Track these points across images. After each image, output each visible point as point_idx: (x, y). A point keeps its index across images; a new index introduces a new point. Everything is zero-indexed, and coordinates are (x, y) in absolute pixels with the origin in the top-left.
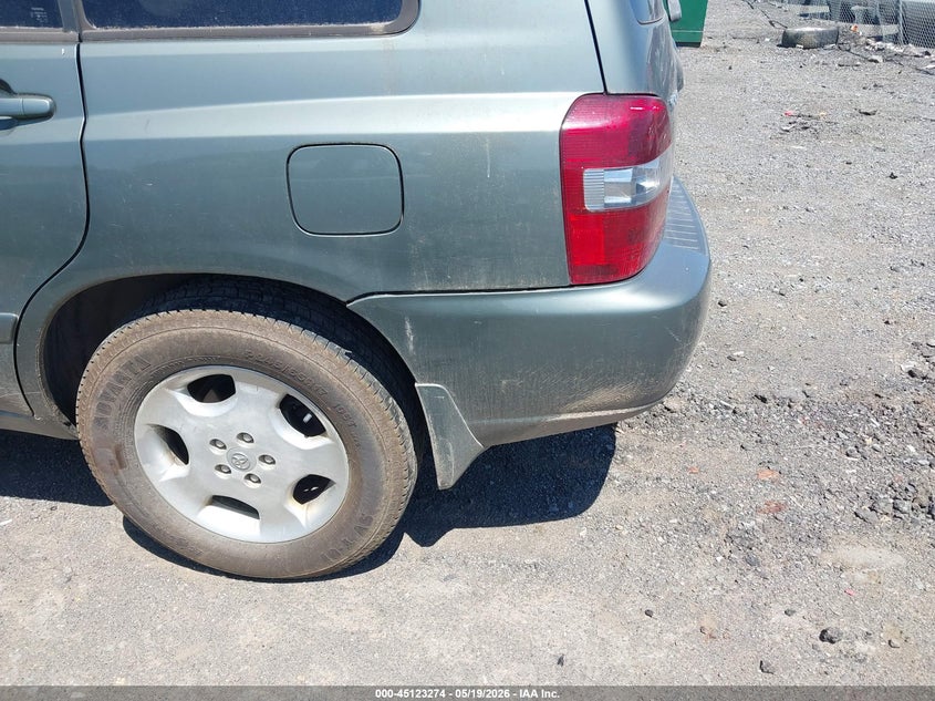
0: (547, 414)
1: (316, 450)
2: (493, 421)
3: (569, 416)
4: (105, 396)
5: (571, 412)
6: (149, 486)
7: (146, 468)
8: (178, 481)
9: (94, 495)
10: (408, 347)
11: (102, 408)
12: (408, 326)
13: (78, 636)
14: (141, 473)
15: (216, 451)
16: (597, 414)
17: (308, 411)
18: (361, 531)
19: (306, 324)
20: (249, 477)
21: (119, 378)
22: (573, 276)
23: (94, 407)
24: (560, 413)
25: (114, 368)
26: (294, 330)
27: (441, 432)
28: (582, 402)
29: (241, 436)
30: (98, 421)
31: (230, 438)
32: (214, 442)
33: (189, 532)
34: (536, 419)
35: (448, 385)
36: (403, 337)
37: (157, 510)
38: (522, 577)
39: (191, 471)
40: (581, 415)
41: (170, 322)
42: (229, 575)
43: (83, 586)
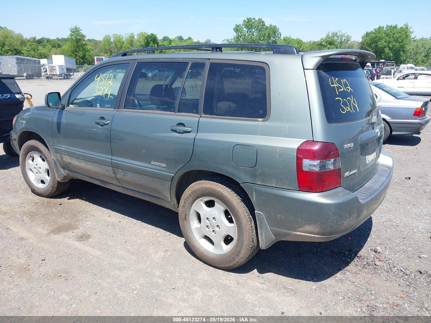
0: (292, 231)
1: (230, 227)
2: (276, 229)
3: (299, 233)
4: (186, 199)
5: (300, 232)
6: (190, 228)
7: (191, 222)
8: (197, 228)
9: (180, 233)
10: (254, 199)
11: (185, 202)
12: (254, 193)
13: (163, 263)
14: (189, 224)
15: (207, 221)
16: (308, 235)
17: (230, 215)
18: (238, 255)
19: (233, 190)
20: (213, 231)
21: (190, 195)
22: (299, 188)
23: (183, 202)
24: (296, 232)
25: (189, 192)
26: (230, 190)
27: (261, 228)
28: (302, 229)
29: (214, 218)
30: (183, 205)
31: (211, 218)
32: (207, 218)
33: (196, 244)
34: (289, 232)
35: (263, 213)
36: (253, 197)
37: (190, 236)
38: (285, 291)
39: (201, 226)
40: (303, 234)
41: (204, 183)
42: (203, 262)
43: (169, 253)
